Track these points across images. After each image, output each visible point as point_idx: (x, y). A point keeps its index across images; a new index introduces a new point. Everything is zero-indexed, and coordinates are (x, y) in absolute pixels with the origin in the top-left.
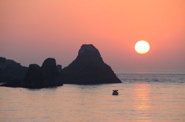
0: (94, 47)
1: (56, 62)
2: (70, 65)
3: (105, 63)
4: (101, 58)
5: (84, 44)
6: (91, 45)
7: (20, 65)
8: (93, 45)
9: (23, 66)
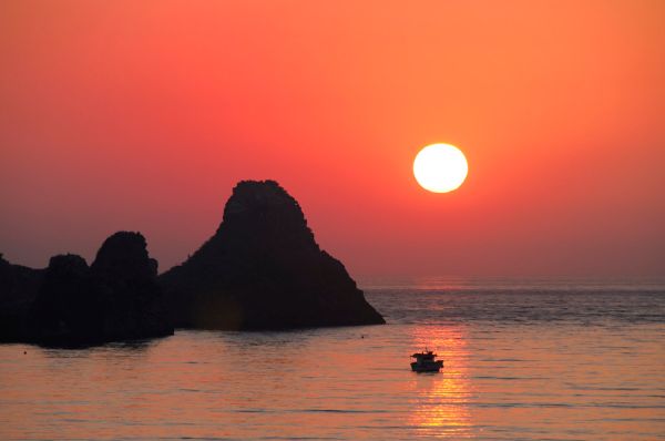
0: (282, 192)
1: (147, 248)
2: (192, 260)
3: (321, 249)
4: (309, 230)
5: (245, 180)
6: (272, 184)
7: (4, 261)
8: (277, 184)
9: (12, 262)
